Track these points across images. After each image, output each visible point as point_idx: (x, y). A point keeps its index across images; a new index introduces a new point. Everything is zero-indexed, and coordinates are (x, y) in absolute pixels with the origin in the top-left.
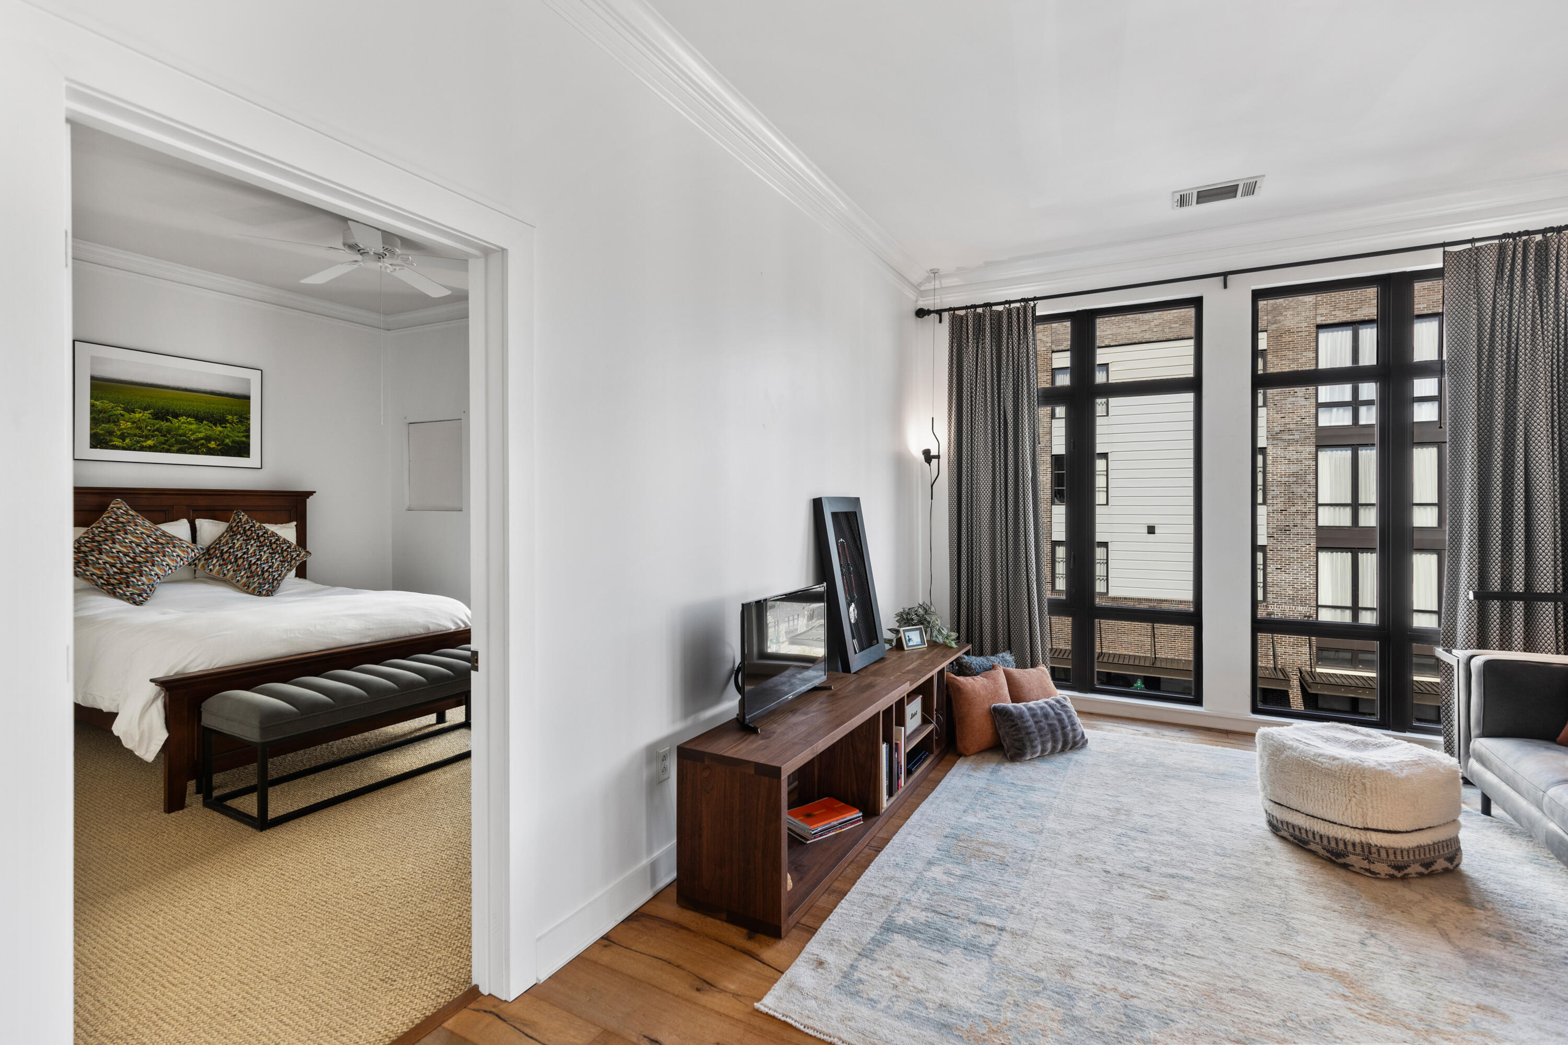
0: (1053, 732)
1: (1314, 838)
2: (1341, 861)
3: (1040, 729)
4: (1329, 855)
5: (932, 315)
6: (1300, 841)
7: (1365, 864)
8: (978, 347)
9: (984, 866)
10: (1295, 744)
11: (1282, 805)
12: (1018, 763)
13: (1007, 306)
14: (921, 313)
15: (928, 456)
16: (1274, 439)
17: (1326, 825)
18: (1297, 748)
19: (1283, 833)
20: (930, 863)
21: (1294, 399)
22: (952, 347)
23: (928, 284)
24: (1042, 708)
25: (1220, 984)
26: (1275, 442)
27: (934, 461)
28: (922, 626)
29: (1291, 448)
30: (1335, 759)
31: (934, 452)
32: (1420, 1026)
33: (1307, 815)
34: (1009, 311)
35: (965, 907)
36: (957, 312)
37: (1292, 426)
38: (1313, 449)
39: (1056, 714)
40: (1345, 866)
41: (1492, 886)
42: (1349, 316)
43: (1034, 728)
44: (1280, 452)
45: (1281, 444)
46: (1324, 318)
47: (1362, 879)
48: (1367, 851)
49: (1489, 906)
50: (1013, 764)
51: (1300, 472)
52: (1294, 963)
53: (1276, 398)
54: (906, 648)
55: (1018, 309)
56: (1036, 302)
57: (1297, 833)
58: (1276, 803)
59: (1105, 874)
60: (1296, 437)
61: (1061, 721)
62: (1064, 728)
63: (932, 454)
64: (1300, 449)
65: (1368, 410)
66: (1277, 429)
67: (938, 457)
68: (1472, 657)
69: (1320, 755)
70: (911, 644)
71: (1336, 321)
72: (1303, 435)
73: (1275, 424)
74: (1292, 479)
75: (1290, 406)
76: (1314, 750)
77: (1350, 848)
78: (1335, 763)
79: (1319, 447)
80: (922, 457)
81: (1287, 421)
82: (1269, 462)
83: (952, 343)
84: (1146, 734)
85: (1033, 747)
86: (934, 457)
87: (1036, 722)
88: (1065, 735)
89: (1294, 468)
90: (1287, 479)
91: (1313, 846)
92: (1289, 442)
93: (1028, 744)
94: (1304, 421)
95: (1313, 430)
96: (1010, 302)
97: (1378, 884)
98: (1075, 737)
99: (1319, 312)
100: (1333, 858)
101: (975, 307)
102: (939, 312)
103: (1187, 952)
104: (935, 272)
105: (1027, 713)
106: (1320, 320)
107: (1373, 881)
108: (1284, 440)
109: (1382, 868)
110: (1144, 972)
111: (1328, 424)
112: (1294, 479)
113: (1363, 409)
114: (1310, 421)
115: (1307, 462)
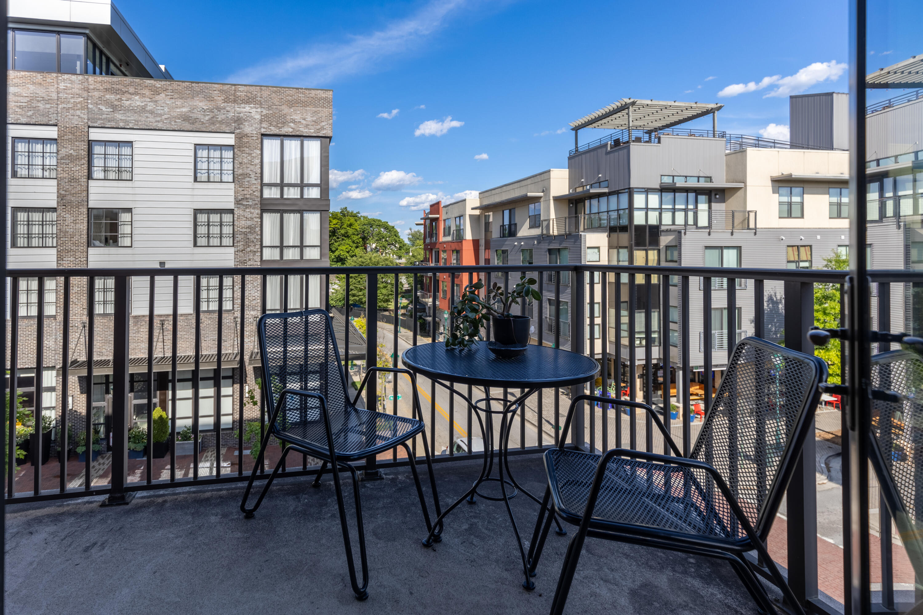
16: (238, 204)
21: (249, 179)
26: (239, 206)
29: (248, 210)
37: (248, 196)
38: (259, 211)
42: (278, 131)
44: (241, 212)
45: (242, 207)
46: (265, 130)
51: (253, 226)
53: (239, 177)
60: (250, 203)
64: (252, 211)
65: (288, 189)
66: (240, 198)
71: (271, 133)
72: (254, 202)
73: (239, 194)
74: (248, 230)
75: (247, 183)
79: (263, 211)
81: (245, 192)
82: (235, 219)
89: (249, 223)
90: (245, 230)
92: (247, 206)
94: (255, 193)
95: (259, 199)
99: (264, 125)
106: (263, 131)
108: (244, 205)
111: (268, 197)
112: (249, 230)
113: (286, 189)
114: (258, 194)
115: (256, 220)
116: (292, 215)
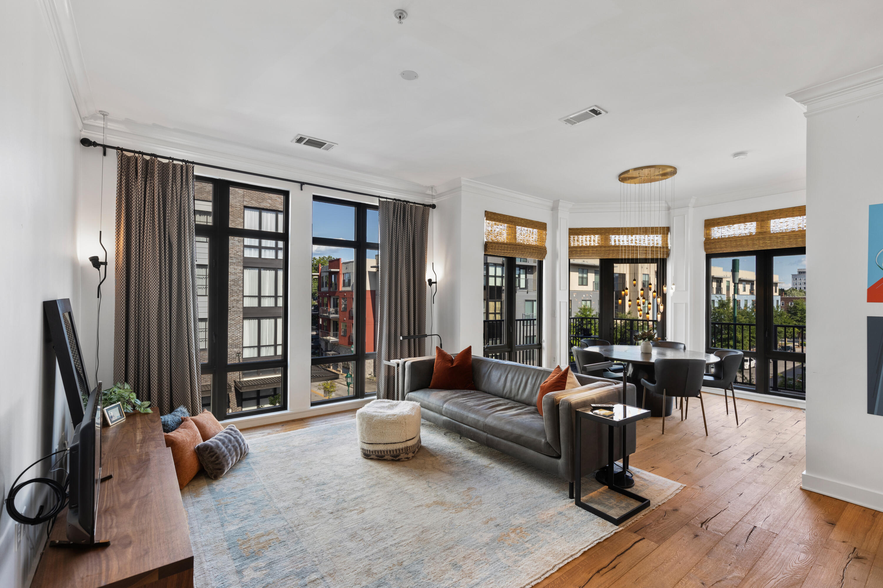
0: (236, 450)
1: (387, 453)
2: (397, 458)
3: (229, 451)
4: (393, 458)
5: (98, 147)
6: (380, 457)
7: (406, 456)
8: (145, 184)
9: (273, 551)
10: (377, 414)
11: (372, 444)
12: (221, 479)
13: (171, 161)
14: (86, 142)
15: (95, 262)
17: (392, 445)
18: (378, 415)
19: (372, 457)
20: (239, 572)
22: (121, 178)
23: (92, 120)
24: (226, 437)
25: (417, 533)
27: (102, 267)
28: (119, 403)
29: (232, 267)
30: (394, 415)
31: (102, 259)
32: (467, 506)
33: (384, 444)
34: (174, 166)
35: (291, 581)
36: (124, 152)
38: (242, 268)
39: (234, 438)
40: (399, 460)
41: (431, 447)
42: (258, 204)
43: (226, 452)
46: (247, 203)
47: (406, 463)
48: (406, 450)
49: (437, 454)
50: (217, 480)
51: (237, 279)
52: (424, 507)
54: (111, 424)
55: (182, 166)
56: (194, 165)
57: (380, 454)
58: (369, 444)
59: (331, 515)
60: (234, 261)
61: (237, 441)
62: (240, 445)
63: (100, 261)
64: (236, 267)
65: (265, 251)
67: (105, 263)
68: (405, 362)
69: (388, 415)
70: (113, 419)
71: (252, 206)
72: (237, 261)
75: (231, 245)
76: (385, 414)
77: (401, 451)
78: (395, 417)
79: (245, 267)
80: (90, 263)
81: (230, 252)
83: (121, 175)
84: (269, 434)
85: (228, 464)
86: (102, 263)
87: (227, 447)
88: (241, 449)
89: (233, 277)
90: (230, 283)
91: (386, 457)
92: (231, 263)
93: (225, 463)
94: (236, 254)
95: (242, 258)
96: (173, 159)
97: (411, 462)
98: (245, 449)
100: (394, 459)
101: (143, 154)
102: (105, 147)
103: (396, 528)
104: (104, 115)
105: (220, 444)
106: (245, 203)
107: (408, 462)
109: (411, 455)
110: (393, 548)
111: (249, 256)
112: (233, 283)
113: (263, 251)
114: (240, 254)
115: (239, 275)
116: (268, 271)
